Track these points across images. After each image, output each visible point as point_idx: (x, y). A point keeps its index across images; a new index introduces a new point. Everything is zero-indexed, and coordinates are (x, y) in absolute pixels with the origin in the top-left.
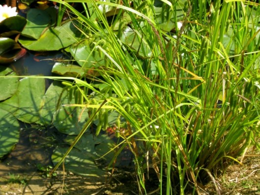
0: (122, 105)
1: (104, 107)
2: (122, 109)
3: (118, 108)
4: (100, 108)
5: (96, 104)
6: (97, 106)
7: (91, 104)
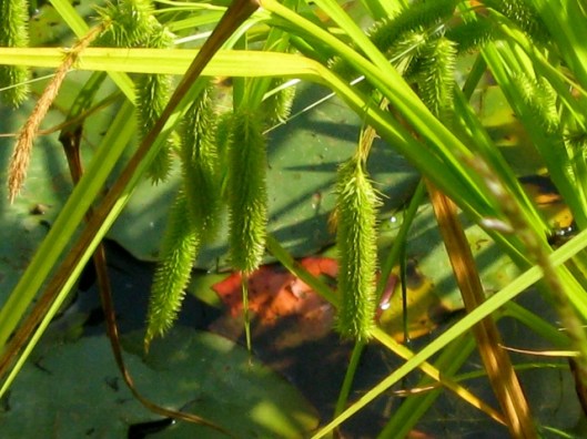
0: (387, 41)
1: (225, 63)
2: (388, 73)
3: (347, 71)
4: (192, 80)
5: (153, 43)
6: (169, 61)
7: (104, 42)
